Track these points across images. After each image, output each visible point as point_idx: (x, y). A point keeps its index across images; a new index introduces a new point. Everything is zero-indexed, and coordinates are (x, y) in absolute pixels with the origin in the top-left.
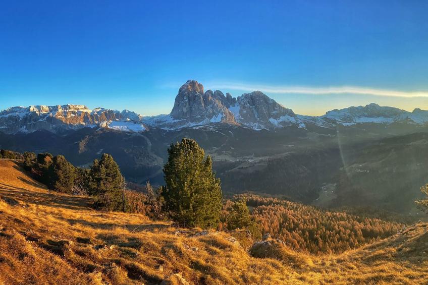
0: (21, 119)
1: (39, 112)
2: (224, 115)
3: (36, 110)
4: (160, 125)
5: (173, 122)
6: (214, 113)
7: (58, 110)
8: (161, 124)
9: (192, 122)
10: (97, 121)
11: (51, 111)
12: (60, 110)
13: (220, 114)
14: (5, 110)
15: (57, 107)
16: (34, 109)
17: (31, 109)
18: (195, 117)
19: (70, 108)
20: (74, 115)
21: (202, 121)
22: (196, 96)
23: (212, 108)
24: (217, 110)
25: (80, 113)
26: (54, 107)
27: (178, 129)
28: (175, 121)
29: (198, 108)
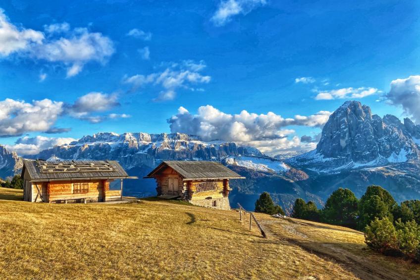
0: (112, 150)
1: (138, 141)
2: (410, 152)
3: (133, 138)
4: (306, 165)
5: (324, 160)
6: (392, 149)
7: (163, 140)
8: (306, 163)
9: (356, 160)
10: (214, 156)
11: (154, 140)
12: (166, 140)
13: (402, 150)
14: (89, 136)
15: (162, 135)
16: (130, 138)
17: (127, 136)
18: (361, 153)
19: (179, 138)
20: (184, 148)
21: (373, 159)
22: (359, 123)
23: (388, 141)
24: (397, 144)
25: (192, 145)
26: (158, 136)
27: (334, 172)
28: (328, 159)
29: (366, 139)
